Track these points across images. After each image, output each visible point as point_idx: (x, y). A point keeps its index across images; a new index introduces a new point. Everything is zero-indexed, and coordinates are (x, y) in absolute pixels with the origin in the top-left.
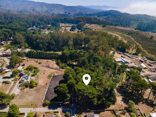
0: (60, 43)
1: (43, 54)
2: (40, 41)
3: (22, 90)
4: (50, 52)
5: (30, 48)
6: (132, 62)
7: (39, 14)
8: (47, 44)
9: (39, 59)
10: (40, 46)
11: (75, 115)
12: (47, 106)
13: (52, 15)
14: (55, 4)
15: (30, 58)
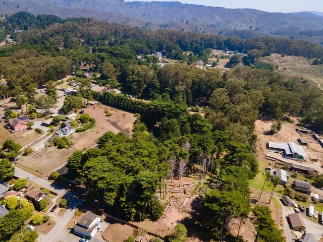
0: (167, 87)
1: (123, 101)
2: (133, 78)
3: (47, 147)
4: (147, 100)
5: (120, 88)
6: (315, 160)
7: (194, 31)
8: (145, 86)
9: (114, 109)
10: (132, 86)
11: (74, 210)
12: (53, 181)
13: (219, 34)
14: (241, 9)
15: (103, 103)
